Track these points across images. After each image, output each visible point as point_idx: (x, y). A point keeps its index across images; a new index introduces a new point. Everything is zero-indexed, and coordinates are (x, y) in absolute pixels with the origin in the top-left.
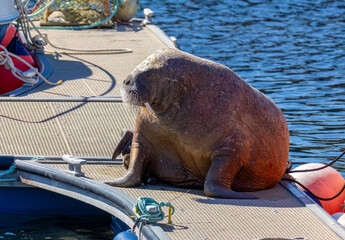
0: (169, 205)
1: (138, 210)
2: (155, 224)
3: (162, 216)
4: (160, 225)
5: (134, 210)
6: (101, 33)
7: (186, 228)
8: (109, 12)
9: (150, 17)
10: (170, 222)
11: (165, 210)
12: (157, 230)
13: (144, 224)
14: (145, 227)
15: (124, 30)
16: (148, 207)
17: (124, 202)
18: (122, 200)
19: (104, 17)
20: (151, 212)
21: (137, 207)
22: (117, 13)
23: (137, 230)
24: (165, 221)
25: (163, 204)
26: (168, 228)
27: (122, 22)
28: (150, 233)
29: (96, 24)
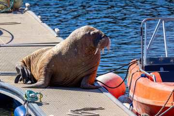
0: (40, 93)
1: (26, 96)
2: (34, 102)
3: (37, 98)
4: (36, 103)
6: (6, 15)
7: (48, 104)
8: (10, 5)
9: (28, 7)
10: (41, 101)
11: (38, 96)
12: (35, 105)
14: (29, 104)
15: (16, 13)
16: (31, 95)
17: (19, 93)
18: (18, 91)
19: (7, 7)
20: (32, 97)
21: (25, 95)
22: (13, 5)
23: (26, 105)
24: (38, 101)
25: (37, 93)
26: (40, 104)
27: (15, 10)
28: (32, 107)
29: (4, 11)
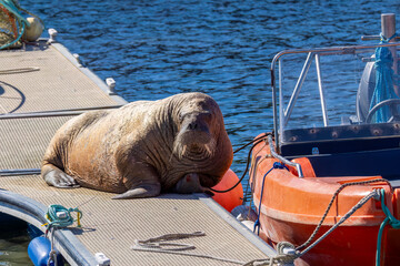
0: (77, 210)
1: (49, 217)
2: (65, 228)
3: (71, 220)
4: (70, 229)
5: (46, 217)
6: (11, 53)
7: (94, 230)
8: (17, 35)
9: (54, 37)
10: (79, 226)
11: (74, 215)
12: (67, 234)
13: (55, 229)
14: (57, 232)
15: (32, 50)
16: (58, 214)
17: (36, 209)
19: (13, 39)
20: (61, 218)
21: (48, 213)
22: (24, 35)
23: (50, 234)
24: (75, 225)
25: (71, 210)
26: (77, 231)
27: (30, 42)
28: (61, 237)
29: (5, 46)
